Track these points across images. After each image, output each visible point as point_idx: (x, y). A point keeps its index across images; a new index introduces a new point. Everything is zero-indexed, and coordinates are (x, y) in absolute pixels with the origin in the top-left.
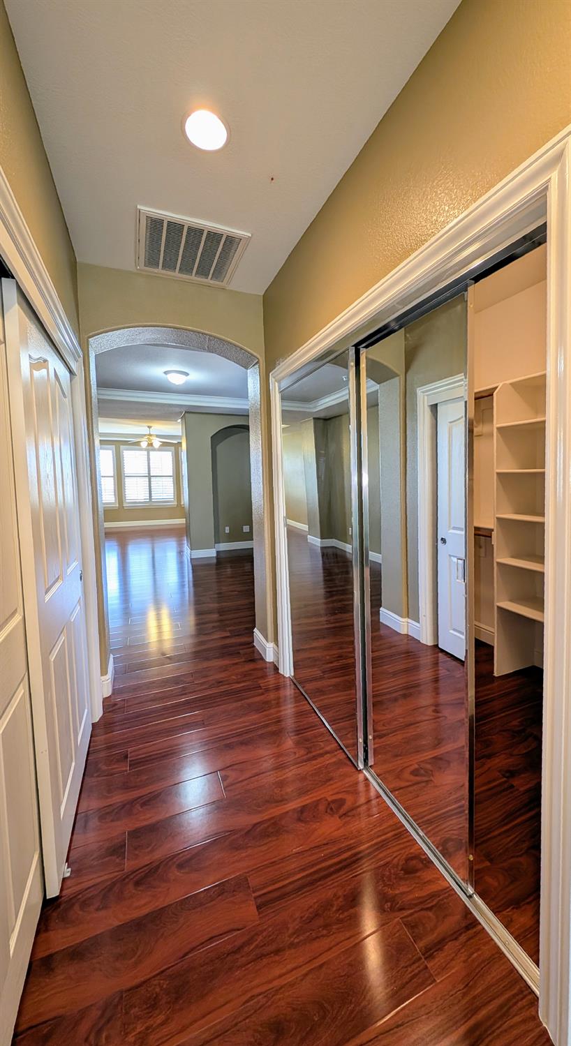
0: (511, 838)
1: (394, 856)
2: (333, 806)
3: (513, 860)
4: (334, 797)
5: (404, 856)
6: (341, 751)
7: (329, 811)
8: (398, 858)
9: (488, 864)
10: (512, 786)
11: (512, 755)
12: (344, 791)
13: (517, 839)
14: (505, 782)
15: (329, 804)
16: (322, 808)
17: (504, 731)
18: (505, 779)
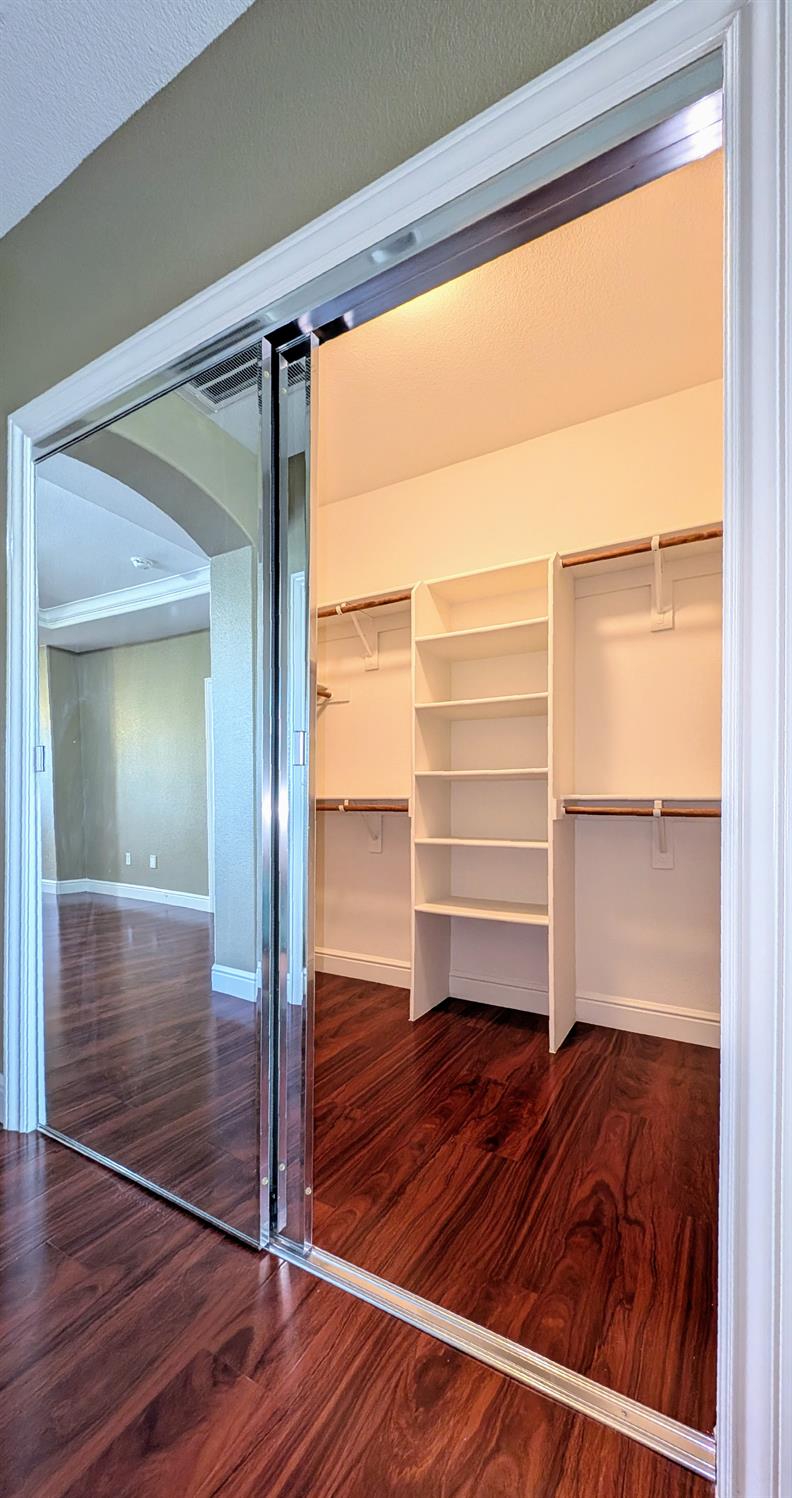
0: (539, 1238)
1: (393, 1385)
2: (227, 1360)
3: (560, 1268)
4: (223, 1338)
5: (411, 1374)
6: (208, 1231)
7: (220, 1377)
8: (402, 1384)
9: (534, 1296)
10: (505, 1160)
11: (480, 1117)
12: (242, 1312)
13: (548, 1234)
14: (493, 1159)
15: (215, 1360)
16: (201, 1380)
17: (457, 1088)
18: (490, 1154)
